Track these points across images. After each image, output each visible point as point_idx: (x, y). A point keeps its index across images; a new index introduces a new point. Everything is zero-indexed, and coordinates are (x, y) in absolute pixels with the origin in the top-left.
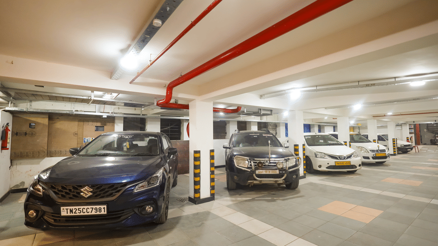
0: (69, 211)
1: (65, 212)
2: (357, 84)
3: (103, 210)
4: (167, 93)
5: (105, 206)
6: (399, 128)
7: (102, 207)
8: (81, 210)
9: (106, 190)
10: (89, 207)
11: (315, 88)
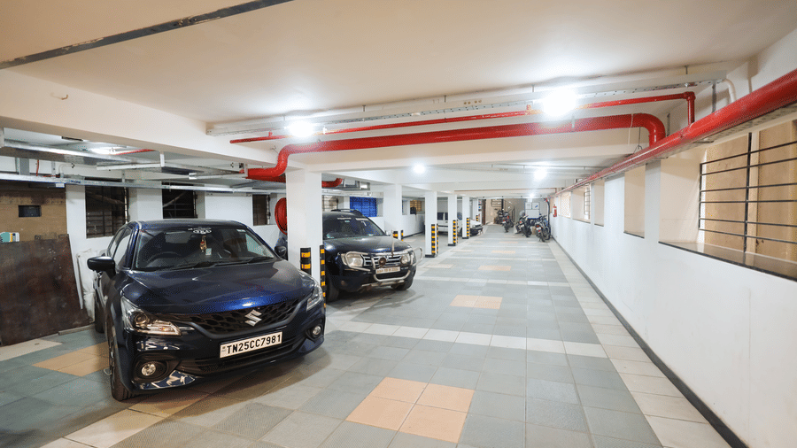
0: (231, 348)
1: (225, 351)
2: (490, 166)
3: (277, 338)
4: (280, 161)
5: (281, 333)
7: (276, 334)
8: (249, 344)
9: (278, 311)
10: (260, 338)
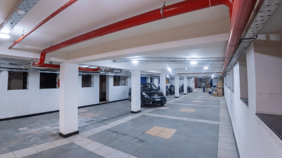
2: (167, 59)
4: (41, 57)
6: (189, 79)
11: (146, 59)
